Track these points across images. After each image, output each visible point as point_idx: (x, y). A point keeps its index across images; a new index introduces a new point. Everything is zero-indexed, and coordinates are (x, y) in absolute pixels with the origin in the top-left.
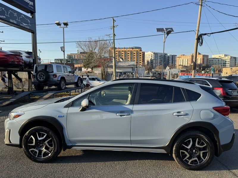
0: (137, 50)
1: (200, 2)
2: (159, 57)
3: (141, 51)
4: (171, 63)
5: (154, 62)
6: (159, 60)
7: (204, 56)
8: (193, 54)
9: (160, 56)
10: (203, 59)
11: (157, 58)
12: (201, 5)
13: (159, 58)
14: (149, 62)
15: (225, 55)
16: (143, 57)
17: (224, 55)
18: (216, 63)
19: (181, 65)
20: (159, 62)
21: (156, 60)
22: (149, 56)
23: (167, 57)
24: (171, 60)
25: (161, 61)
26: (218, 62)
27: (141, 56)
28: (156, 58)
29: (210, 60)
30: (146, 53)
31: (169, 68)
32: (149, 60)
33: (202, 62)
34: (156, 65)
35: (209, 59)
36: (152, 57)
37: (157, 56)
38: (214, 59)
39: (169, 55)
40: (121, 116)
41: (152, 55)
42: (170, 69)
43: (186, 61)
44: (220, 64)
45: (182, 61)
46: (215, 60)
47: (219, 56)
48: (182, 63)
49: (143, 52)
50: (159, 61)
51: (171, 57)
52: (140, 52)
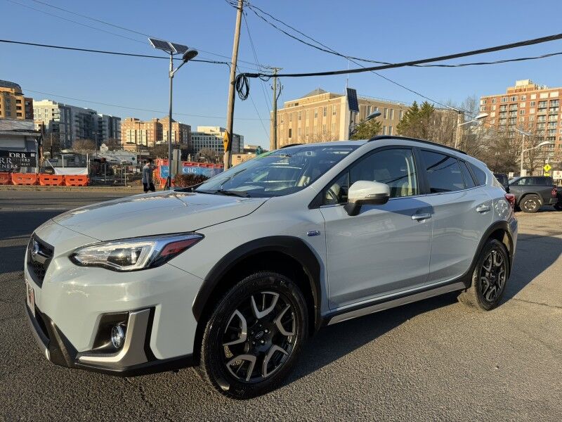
0: (8, 90)
1: (239, 3)
2: (74, 119)
3: (20, 94)
4: (107, 137)
5: (62, 129)
6: (76, 126)
7: (181, 126)
8: (158, 120)
9: (76, 116)
10: (181, 134)
11: (70, 121)
12: (242, 11)
13: (76, 121)
14: (47, 128)
15: (221, 128)
16: (26, 112)
17: (219, 130)
18: (206, 144)
19: (131, 143)
20: (77, 131)
21: (66, 124)
22: (45, 112)
23: (96, 120)
24: (107, 128)
25: (81, 128)
26: (210, 142)
27: (20, 108)
28: (66, 120)
29: (194, 136)
30: (35, 104)
31: (107, 148)
32: (47, 124)
33: (178, 140)
34: (69, 137)
35: (193, 134)
36: (56, 116)
37: (68, 115)
38: (201, 134)
39: (101, 115)
40: (419, 220)
41: (56, 111)
42: (110, 149)
43: (144, 133)
44: (213, 146)
45: (133, 134)
46: (203, 136)
47: (211, 131)
48: (133, 137)
49: (26, 99)
50: (74, 128)
51: (107, 120)
52: (18, 98)
